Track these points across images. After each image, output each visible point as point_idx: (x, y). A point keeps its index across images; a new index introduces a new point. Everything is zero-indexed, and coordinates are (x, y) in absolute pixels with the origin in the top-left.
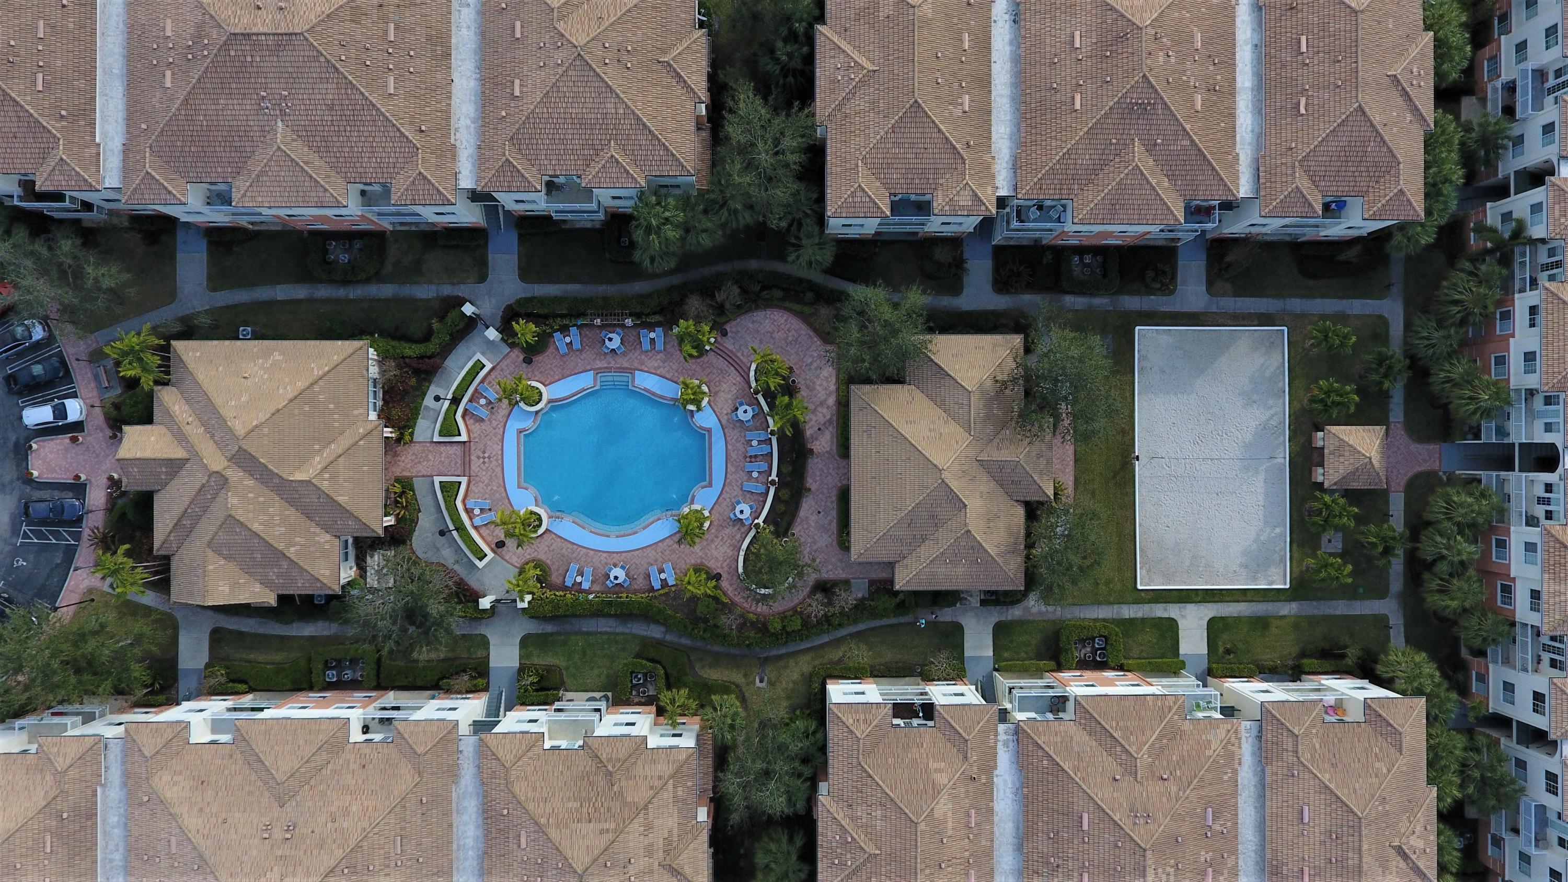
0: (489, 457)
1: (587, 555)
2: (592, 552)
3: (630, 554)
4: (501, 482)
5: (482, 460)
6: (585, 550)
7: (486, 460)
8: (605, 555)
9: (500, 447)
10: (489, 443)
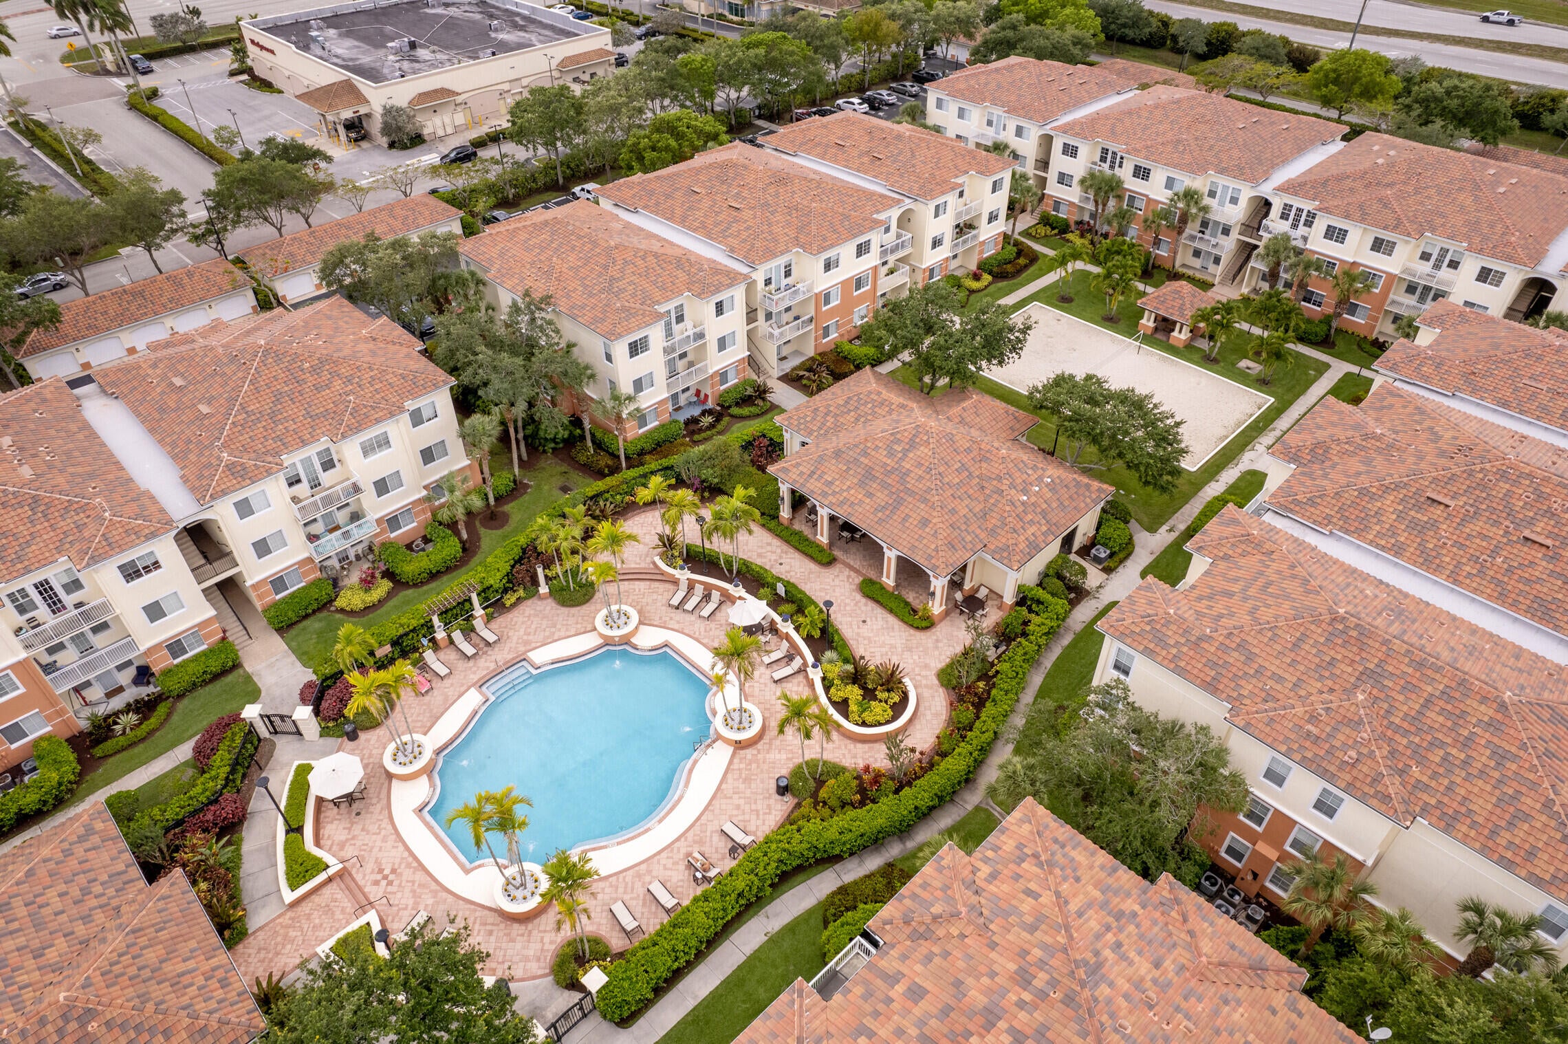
0: (393, 871)
1: (639, 876)
2: (643, 867)
3: (697, 827)
4: (434, 886)
5: (384, 883)
6: (630, 872)
7: (391, 877)
8: (664, 855)
9: (401, 848)
10: (380, 855)
